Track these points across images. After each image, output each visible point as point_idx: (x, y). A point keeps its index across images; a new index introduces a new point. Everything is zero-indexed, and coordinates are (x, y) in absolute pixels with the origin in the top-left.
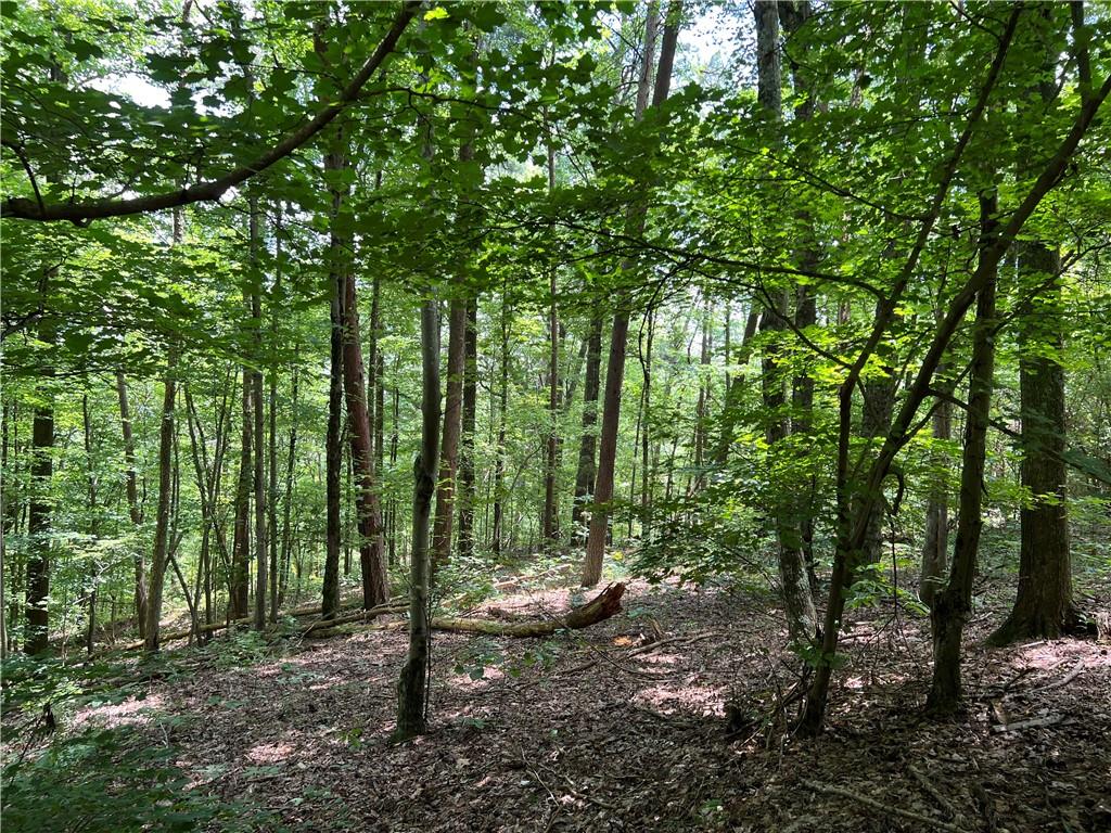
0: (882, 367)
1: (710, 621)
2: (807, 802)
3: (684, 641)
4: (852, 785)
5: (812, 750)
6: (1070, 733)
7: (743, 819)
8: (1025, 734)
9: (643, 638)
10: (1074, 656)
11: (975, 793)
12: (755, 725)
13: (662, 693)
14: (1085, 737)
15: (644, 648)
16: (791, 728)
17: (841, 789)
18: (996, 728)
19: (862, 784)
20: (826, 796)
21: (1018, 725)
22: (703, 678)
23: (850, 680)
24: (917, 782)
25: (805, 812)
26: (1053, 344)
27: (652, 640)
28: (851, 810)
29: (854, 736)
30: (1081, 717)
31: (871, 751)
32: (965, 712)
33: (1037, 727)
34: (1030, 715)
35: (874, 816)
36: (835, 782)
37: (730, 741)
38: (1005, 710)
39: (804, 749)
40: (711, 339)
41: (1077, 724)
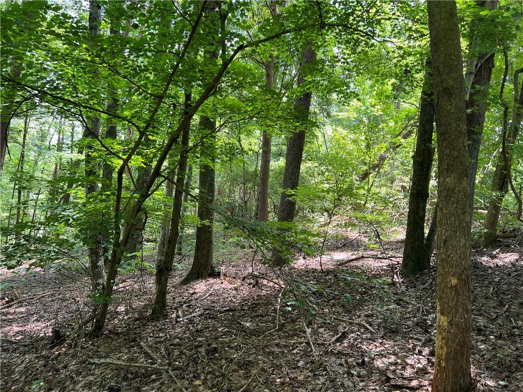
0: (142, 162)
1: (50, 287)
2: (90, 370)
3: (33, 299)
4: (113, 357)
5: (96, 344)
6: (206, 317)
7: (55, 387)
8: (189, 320)
9: (7, 300)
10: (211, 285)
11: (166, 349)
12: (67, 337)
13: (16, 328)
14: (212, 318)
15: (7, 305)
16: (86, 335)
17: (108, 360)
18: (179, 320)
19: (118, 356)
20: (99, 365)
21: (187, 317)
22: (42, 317)
23: (119, 308)
24: (143, 350)
25: (88, 375)
26: (211, 160)
27: (12, 300)
28: (111, 369)
29: (118, 334)
30: (210, 310)
31: (125, 339)
32: (167, 315)
33: (194, 317)
34: (192, 312)
35: (122, 369)
36: (105, 357)
37: (52, 348)
38: (183, 312)
39: (93, 344)
40: (63, 139)
41: (209, 313)
